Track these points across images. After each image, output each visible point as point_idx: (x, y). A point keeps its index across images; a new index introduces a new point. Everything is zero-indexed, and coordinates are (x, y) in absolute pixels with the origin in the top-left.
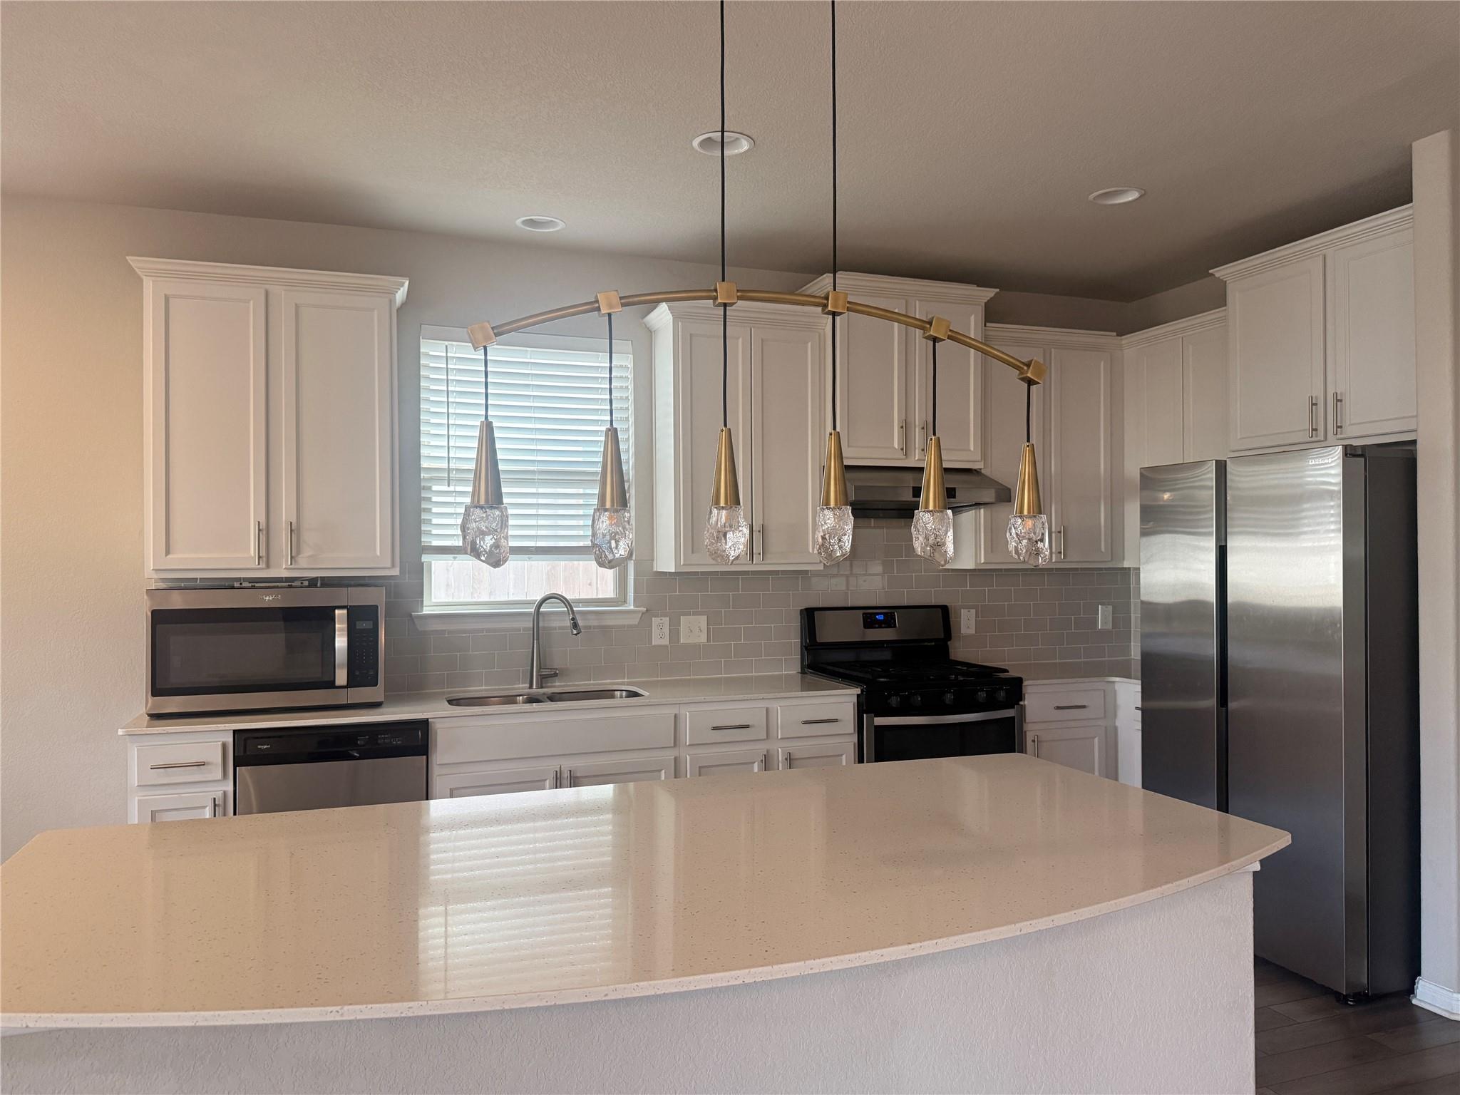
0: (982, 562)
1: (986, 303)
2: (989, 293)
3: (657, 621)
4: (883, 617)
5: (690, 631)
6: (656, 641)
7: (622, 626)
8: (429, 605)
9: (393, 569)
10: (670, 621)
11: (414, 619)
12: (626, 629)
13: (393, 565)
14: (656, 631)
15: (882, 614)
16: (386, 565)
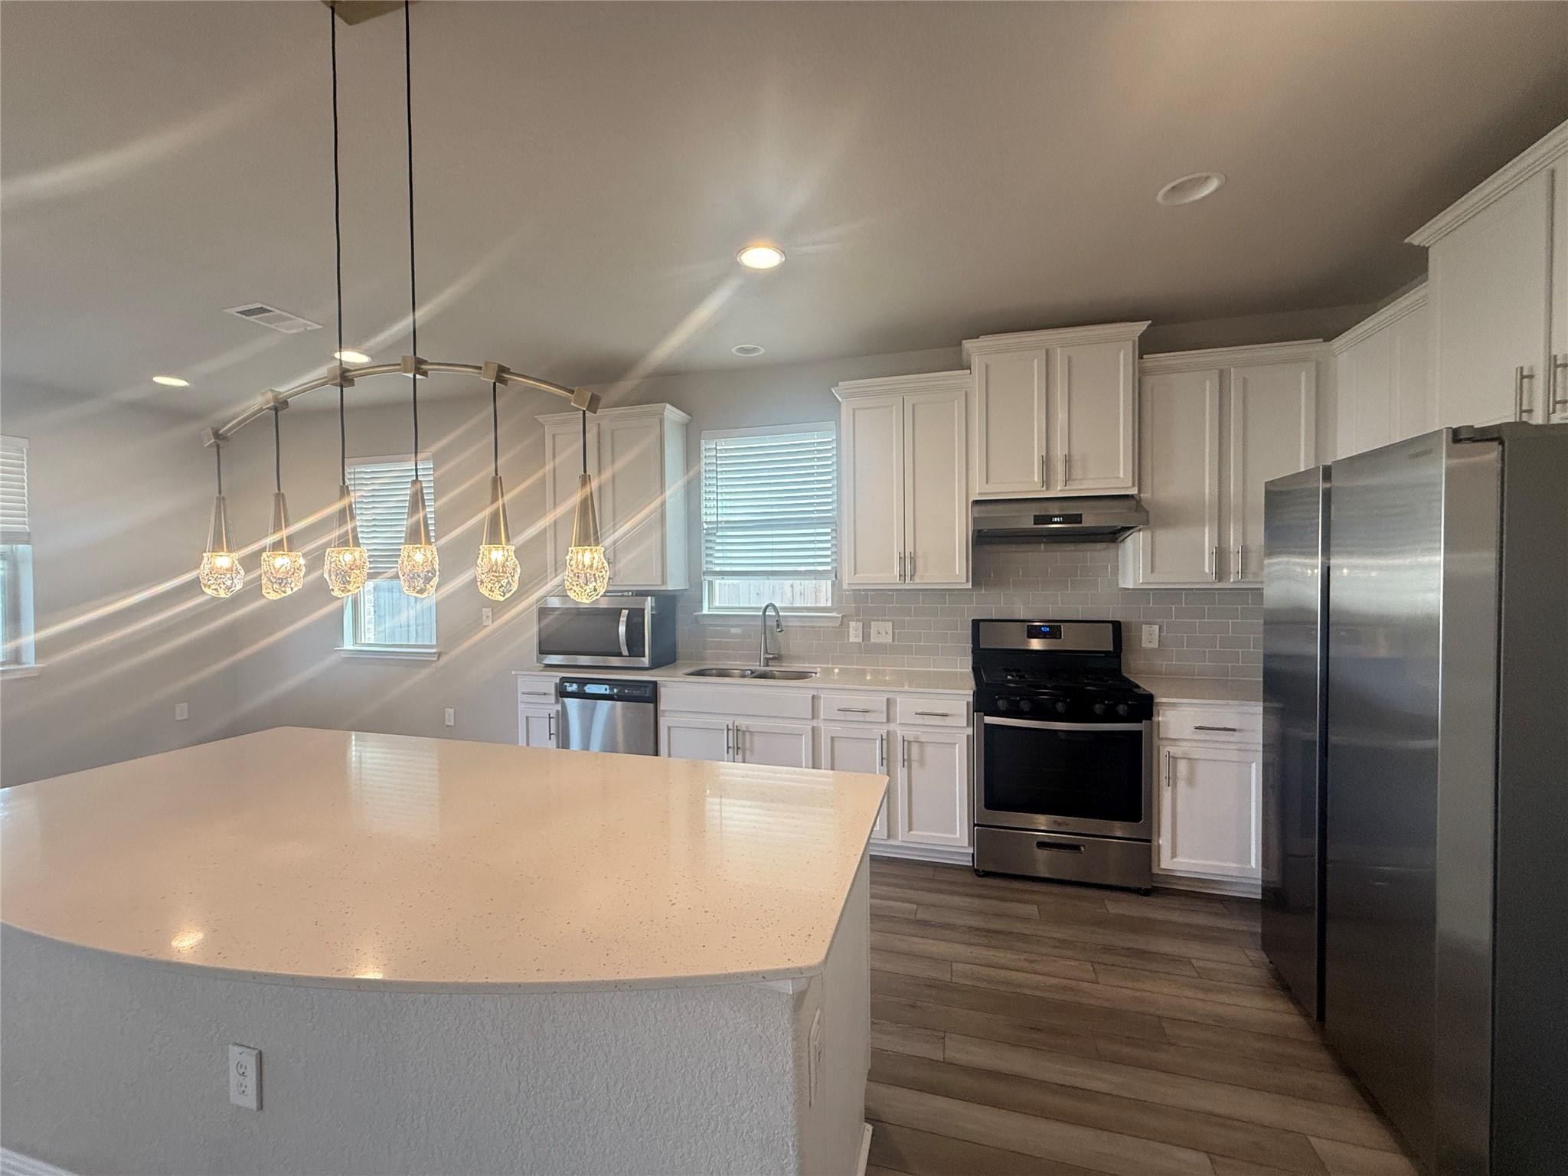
0: (1141, 581)
1: (1139, 337)
2: (1142, 326)
3: (852, 624)
4: (1048, 629)
5: (879, 633)
6: (852, 639)
7: (828, 627)
8: (709, 608)
9: (664, 586)
10: (863, 624)
11: (696, 616)
12: (831, 629)
13: (664, 583)
14: (852, 632)
15: (1047, 626)
16: (659, 583)
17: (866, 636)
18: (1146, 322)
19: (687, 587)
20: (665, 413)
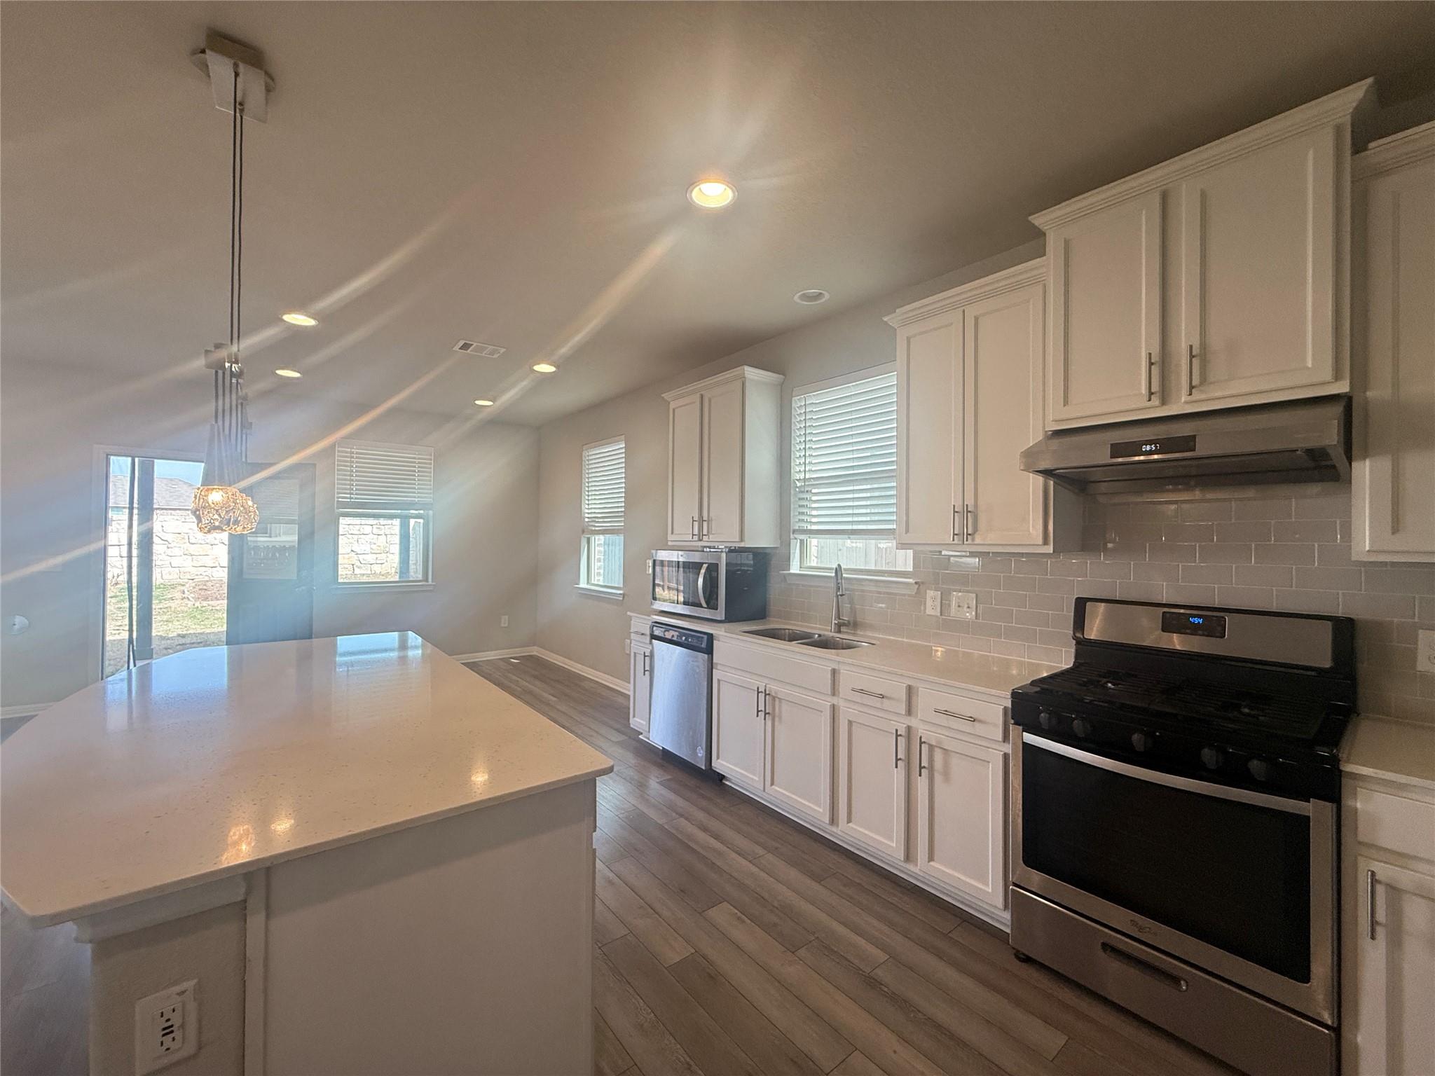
0: (1367, 548)
1: (1351, 114)
3: (930, 593)
4: (1201, 621)
5: (959, 606)
6: (929, 611)
7: (904, 595)
8: (801, 567)
9: (743, 543)
10: (941, 594)
11: (784, 575)
12: (907, 597)
13: (742, 540)
14: (929, 603)
15: (1199, 616)
16: (737, 540)
17: (944, 607)
18: (1363, 82)
19: (779, 546)
20: (746, 375)
